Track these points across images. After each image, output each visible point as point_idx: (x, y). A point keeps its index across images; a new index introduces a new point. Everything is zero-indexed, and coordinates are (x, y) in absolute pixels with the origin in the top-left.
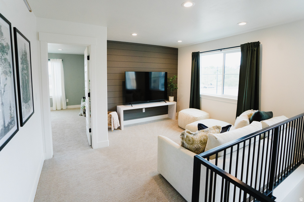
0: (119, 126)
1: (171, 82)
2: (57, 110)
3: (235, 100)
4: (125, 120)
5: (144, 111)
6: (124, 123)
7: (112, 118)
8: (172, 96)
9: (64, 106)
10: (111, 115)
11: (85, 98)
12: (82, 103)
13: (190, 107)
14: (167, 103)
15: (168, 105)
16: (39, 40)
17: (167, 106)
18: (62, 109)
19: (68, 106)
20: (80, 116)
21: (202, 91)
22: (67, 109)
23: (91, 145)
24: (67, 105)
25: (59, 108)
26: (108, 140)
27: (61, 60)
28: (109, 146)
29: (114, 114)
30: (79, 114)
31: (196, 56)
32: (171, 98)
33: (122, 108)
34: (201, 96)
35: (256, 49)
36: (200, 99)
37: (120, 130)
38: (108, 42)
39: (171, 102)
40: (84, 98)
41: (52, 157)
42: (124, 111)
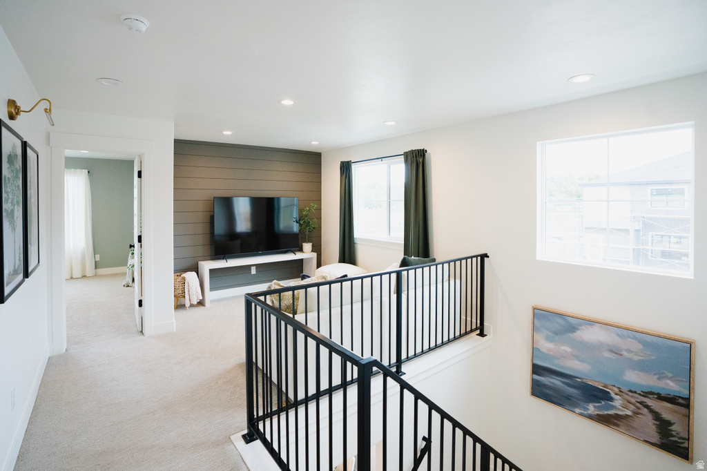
0: (201, 298)
1: (306, 216)
2: (72, 278)
3: (401, 244)
4: (212, 289)
5: (253, 271)
6: (210, 295)
7: (186, 284)
8: (309, 242)
9: (90, 270)
10: (184, 279)
11: (134, 246)
12: (130, 262)
13: (340, 262)
14: (298, 256)
15: (302, 259)
16: (49, 145)
17: (301, 261)
18: (84, 276)
19: (98, 270)
20: (125, 288)
21: (358, 232)
22: (96, 276)
23: (142, 332)
24: (96, 268)
25: (77, 274)
26: (174, 320)
27: (87, 171)
28: (175, 330)
29: (191, 277)
30: (124, 283)
31: (346, 168)
32: (307, 247)
33: (207, 266)
34: (356, 241)
35: (421, 160)
36: (356, 245)
37: (202, 308)
38: (177, 142)
39: (307, 253)
40: (132, 246)
41: (64, 351)
42: (211, 271)
